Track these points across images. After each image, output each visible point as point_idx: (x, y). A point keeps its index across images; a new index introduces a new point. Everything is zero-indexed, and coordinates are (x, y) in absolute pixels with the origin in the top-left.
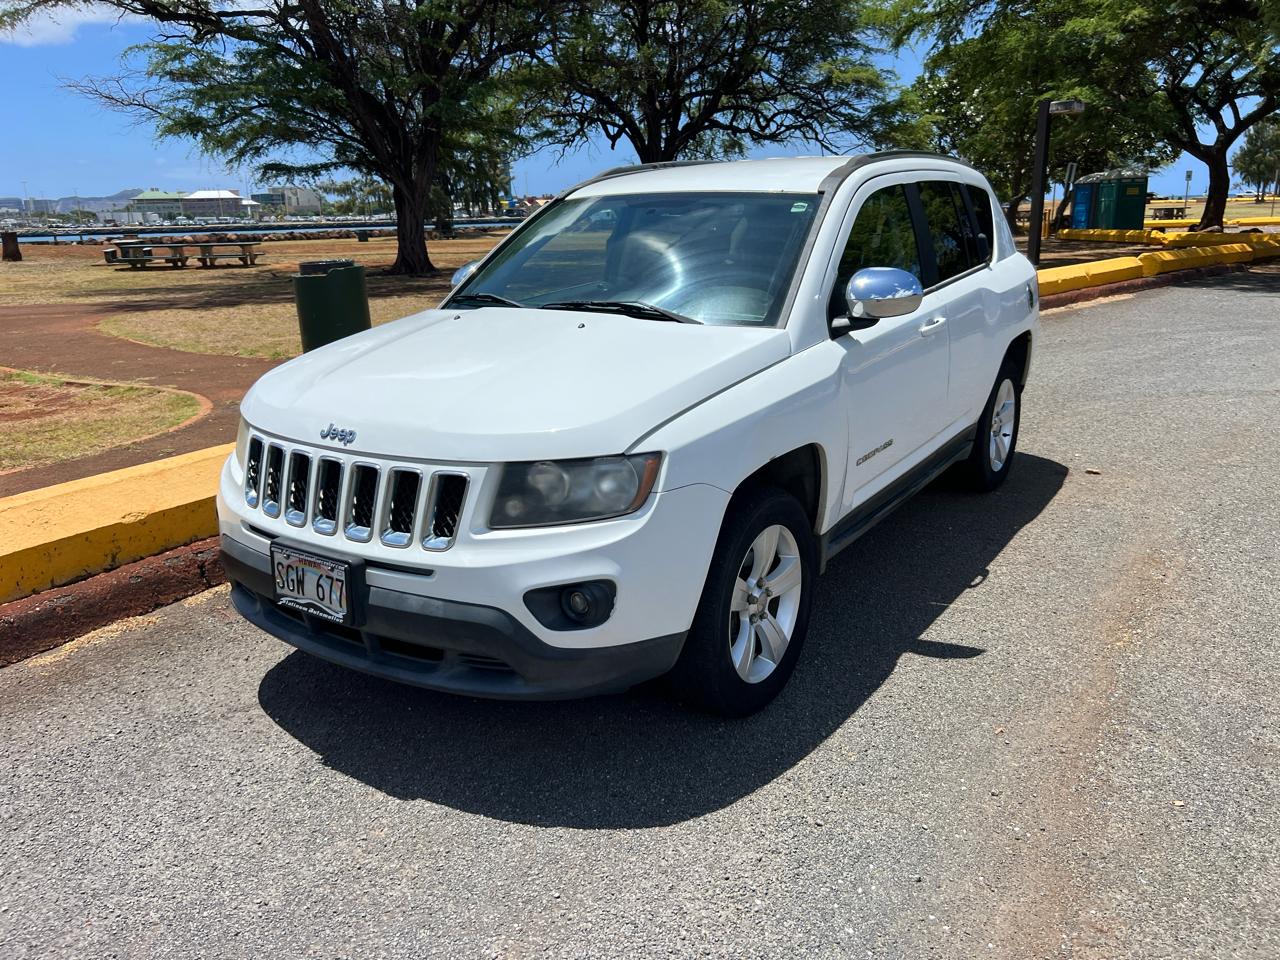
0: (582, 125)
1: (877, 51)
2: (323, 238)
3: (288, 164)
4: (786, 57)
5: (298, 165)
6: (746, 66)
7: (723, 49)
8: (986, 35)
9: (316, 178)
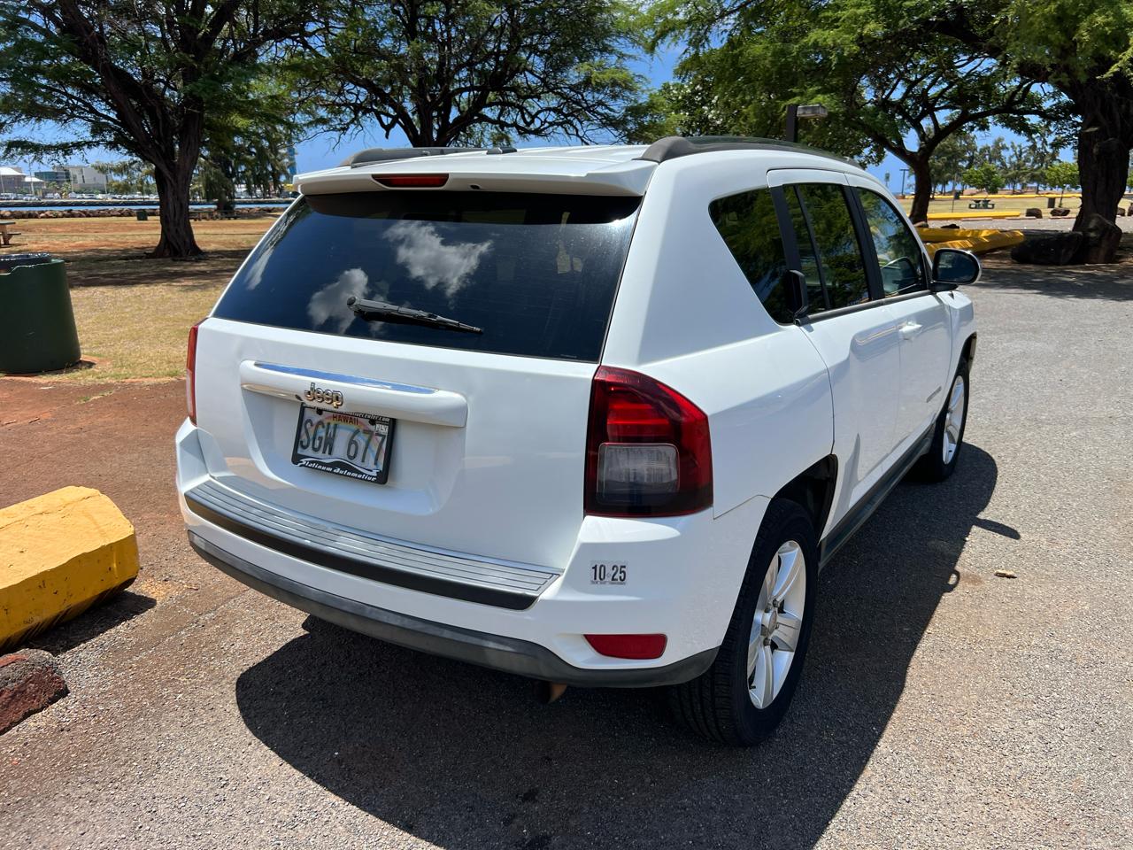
0: (356, 114)
1: (630, 56)
2: (103, 216)
3: (36, 142)
4: (547, 59)
5: (46, 142)
6: (511, 67)
7: (489, 49)
8: (732, 44)
9: (67, 157)
